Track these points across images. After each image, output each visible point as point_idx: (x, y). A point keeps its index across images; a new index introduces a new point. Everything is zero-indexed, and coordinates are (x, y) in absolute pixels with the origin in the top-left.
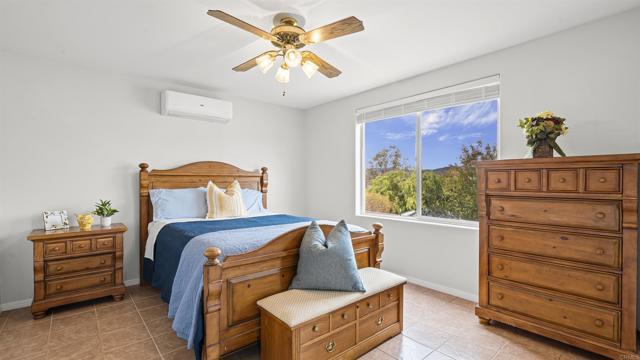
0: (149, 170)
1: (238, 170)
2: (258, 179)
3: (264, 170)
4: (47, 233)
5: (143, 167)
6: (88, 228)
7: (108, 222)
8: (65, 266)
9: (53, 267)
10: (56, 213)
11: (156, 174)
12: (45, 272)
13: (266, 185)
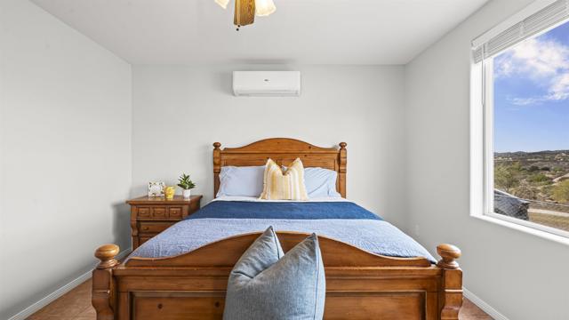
0: (222, 148)
1: (310, 147)
2: (336, 156)
3: (343, 145)
4: (150, 199)
5: (216, 146)
6: (170, 197)
7: (188, 194)
8: (150, 227)
9: (144, 226)
10: (158, 184)
11: (228, 151)
12: (138, 230)
13: (345, 164)
